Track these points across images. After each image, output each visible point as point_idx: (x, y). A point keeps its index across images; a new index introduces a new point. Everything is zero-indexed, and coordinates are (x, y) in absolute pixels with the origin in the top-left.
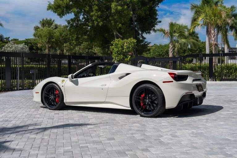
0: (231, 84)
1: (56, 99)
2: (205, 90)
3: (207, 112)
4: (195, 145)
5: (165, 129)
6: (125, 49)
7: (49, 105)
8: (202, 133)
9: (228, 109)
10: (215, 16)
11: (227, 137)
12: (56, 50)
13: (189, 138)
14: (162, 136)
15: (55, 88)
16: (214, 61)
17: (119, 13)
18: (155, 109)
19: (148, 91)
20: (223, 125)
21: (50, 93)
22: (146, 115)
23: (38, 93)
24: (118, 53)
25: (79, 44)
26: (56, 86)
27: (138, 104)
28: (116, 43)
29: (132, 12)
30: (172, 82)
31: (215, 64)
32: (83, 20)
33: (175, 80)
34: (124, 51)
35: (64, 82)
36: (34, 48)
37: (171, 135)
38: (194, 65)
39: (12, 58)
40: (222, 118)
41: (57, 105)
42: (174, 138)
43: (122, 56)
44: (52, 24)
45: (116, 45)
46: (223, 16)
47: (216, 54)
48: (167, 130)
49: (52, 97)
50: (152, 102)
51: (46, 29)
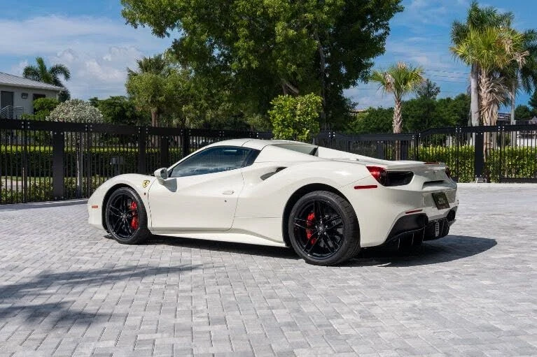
0: (520, 190)
1: (132, 220)
2: (452, 205)
3: (458, 255)
4: (409, 342)
5: (351, 296)
6: (299, 116)
7: (117, 234)
8: (434, 308)
9: (506, 247)
10: (489, 47)
11: (492, 323)
12: (170, 119)
13: (401, 322)
14: (338, 316)
15: (130, 198)
16: (485, 142)
17: (292, 42)
18: (336, 247)
19: (322, 208)
20: (488, 287)
21: (121, 208)
22: (317, 261)
23: (97, 207)
24: (284, 125)
25: (214, 106)
26: (132, 192)
27: (300, 234)
28: (281, 104)
29: (317, 42)
30: (376, 187)
31: (488, 147)
32: (221, 59)
33: (382, 184)
34: (297, 119)
35: (149, 185)
36: (128, 114)
37: (360, 312)
38: (444, 150)
39: (68, 135)
40: (490, 269)
41: (135, 234)
42: (365, 321)
43: (292, 130)
44: (162, 68)
45: (281, 108)
46: (507, 49)
47: (491, 126)
48: (355, 298)
49: (124, 216)
50: (332, 232)
51: (148, 76)
